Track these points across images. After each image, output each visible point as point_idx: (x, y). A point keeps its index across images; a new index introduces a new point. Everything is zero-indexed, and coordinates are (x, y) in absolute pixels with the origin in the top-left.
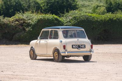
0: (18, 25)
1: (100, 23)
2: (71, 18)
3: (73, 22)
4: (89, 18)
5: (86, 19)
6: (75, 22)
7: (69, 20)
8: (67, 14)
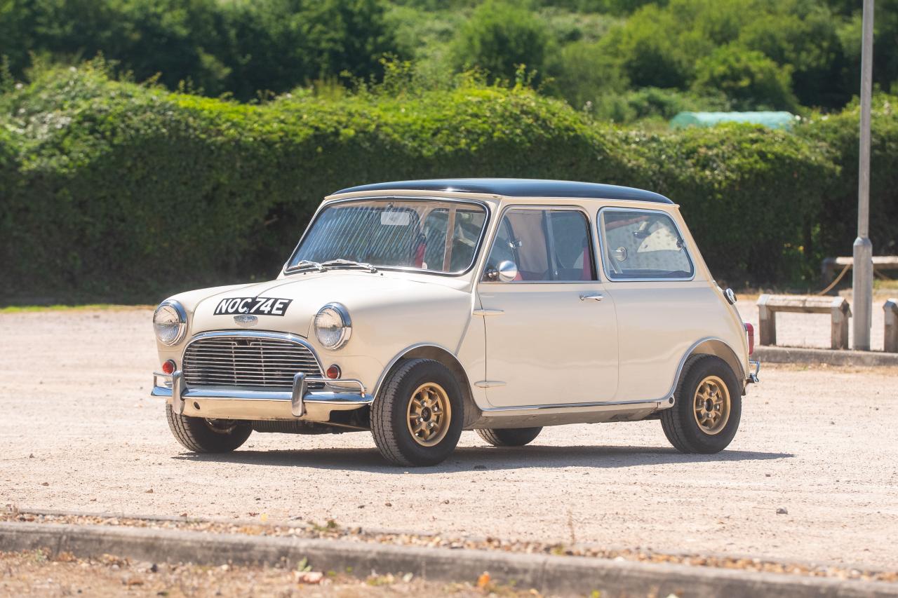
1: (254, 157)
2: (65, 121)
3: (79, 149)
4: (188, 126)
5: (169, 131)
6: (98, 154)
7: (51, 134)
8: (24, 92)
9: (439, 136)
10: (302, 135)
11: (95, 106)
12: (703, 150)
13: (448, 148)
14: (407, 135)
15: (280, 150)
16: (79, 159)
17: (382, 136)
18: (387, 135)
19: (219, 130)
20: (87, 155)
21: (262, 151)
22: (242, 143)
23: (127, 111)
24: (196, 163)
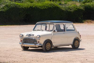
2: (4, 6)
4: (17, 6)
9: (43, 7)
10: (29, 7)
11: (7, 4)
12: (70, 8)
14: (40, 7)
15: (27, 9)
17: (37, 7)
19: (20, 7)
20: (7, 9)
22: (23, 8)
23: (11, 4)
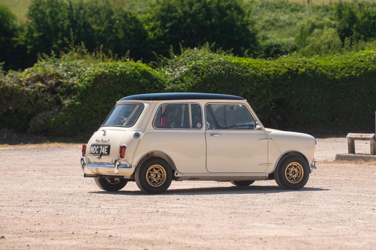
0: (43, 92)
1: (262, 81)
2: (185, 70)
3: (189, 81)
4: (233, 70)
5: (225, 72)
6: (196, 82)
7: (180, 75)
8: (177, 58)
9: (344, 70)
10: (282, 71)
11: (198, 63)
13: (347, 75)
14: (329, 70)
15: (273, 78)
16: (189, 84)
17: (317, 71)
18: (320, 71)
19: (247, 71)
20: (192, 83)
21: (266, 79)
22: (257, 76)
23: (210, 65)
24: (236, 84)
